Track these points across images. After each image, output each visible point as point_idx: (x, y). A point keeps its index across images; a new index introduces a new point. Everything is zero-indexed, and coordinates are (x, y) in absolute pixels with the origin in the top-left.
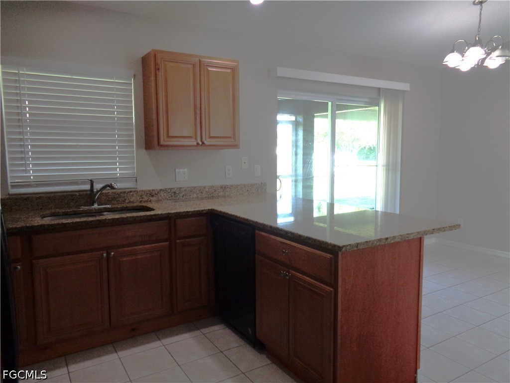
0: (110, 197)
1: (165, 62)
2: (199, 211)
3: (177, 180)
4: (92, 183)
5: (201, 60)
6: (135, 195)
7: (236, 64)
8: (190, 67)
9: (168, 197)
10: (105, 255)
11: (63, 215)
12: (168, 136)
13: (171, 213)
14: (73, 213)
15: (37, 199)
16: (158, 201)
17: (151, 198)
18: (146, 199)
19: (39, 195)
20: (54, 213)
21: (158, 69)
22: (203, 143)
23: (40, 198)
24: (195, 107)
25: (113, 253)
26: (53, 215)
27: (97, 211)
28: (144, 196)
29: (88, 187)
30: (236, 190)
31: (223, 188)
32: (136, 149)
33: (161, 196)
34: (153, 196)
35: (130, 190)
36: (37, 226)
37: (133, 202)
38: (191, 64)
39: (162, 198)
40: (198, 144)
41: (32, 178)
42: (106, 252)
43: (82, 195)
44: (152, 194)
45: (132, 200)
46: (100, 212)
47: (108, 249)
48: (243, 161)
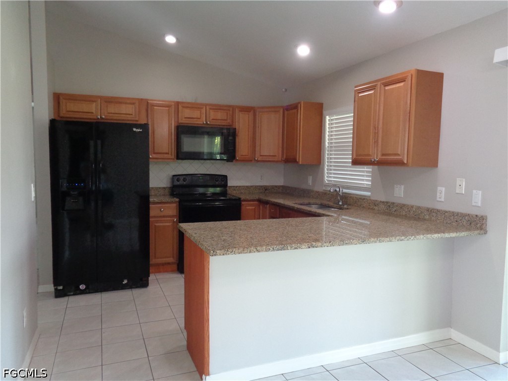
1: (359, 94)
3: (394, 195)
6: (366, 202)
33: (380, 207)
35: (365, 198)
38: (374, 89)
44: (375, 203)
48: (458, 183)
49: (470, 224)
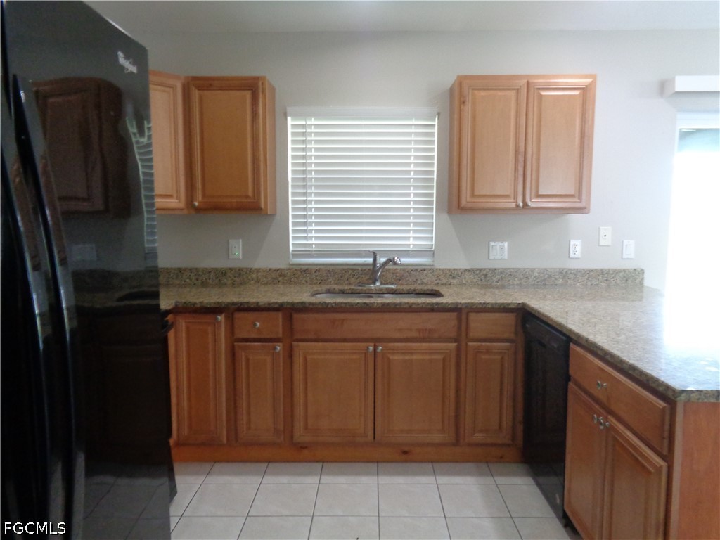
0: (398, 275)
1: (476, 92)
2: (503, 304)
3: (491, 257)
4: (375, 255)
5: (531, 81)
6: (430, 275)
7: (589, 80)
8: (512, 94)
9: (475, 281)
10: (371, 348)
11: (339, 293)
12: (473, 195)
13: (460, 303)
14: (350, 292)
15: (316, 271)
16: (461, 284)
17: (452, 281)
18: (444, 281)
19: (319, 267)
20: (329, 290)
21: (464, 103)
22: (525, 205)
23: (319, 270)
24: (517, 152)
25: (380, 348)
26: (329, 292)
27: (377, 292)
28: (442, 277)
29: (370, 260)
30: (586, 277)
31: (565, 274)
32: (436, 212)
33: (465, 278)
34: (454, 278)
35: (424, 267)
36: (298, 303)
37: (426, 284)
38: (515, 89)
39: (467, 281)
40: (517, 206)
41: (314, 246)
42: (373, 344)
43: (365, 270)
44: (452, 274)
45: (425, 281)
46: (380, 293)
47: (376, 341)
48: (602, 233)
49: (627, 280)
